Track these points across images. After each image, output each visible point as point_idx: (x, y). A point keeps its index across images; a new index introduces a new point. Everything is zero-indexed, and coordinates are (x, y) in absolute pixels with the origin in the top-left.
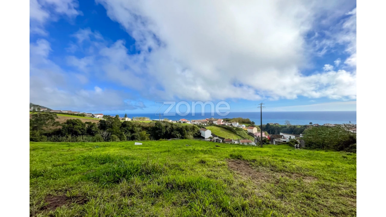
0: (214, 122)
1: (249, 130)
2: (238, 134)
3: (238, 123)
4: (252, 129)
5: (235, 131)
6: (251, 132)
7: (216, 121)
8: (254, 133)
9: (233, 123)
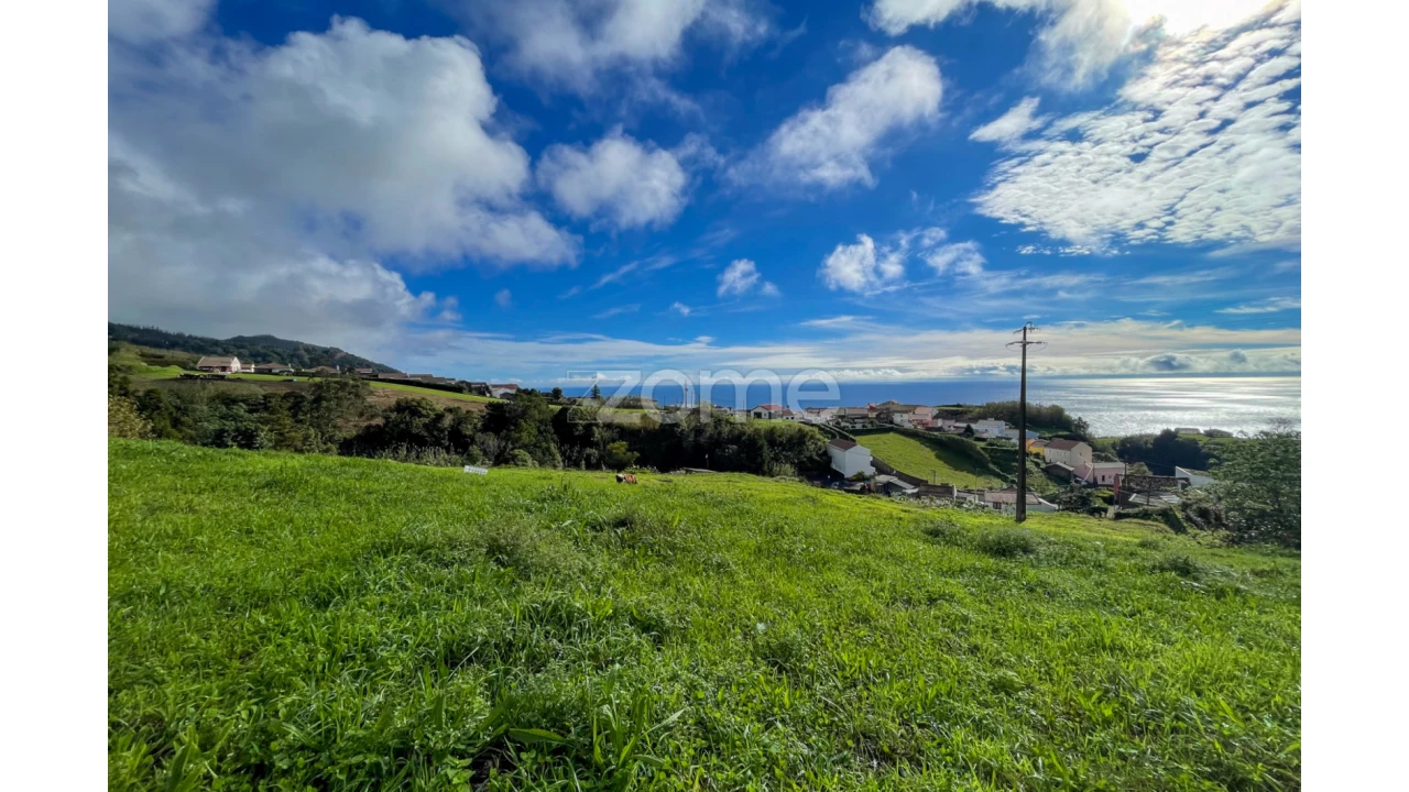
0: (897, 418)
1: (1054, 455)
2: (991, 466)
3: (1003, 423)
4: (1069, 448)
5: (981, 455)
6: (1058, 463)
7: (906, 412)
8: (1071, 469)
9: (981, 421)
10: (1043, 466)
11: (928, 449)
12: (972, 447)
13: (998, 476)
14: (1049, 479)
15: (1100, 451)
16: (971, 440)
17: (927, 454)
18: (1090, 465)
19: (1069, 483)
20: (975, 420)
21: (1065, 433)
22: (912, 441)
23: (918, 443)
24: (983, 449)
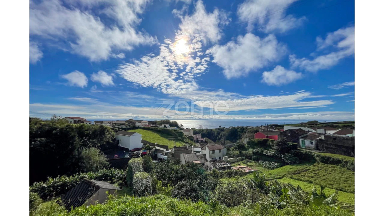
1: (185, 133)
2: (179, 138)
4: (189, 131)
5: (175, 134)
12: (171, 132)
13: (182, 141)
23: (151, 132)
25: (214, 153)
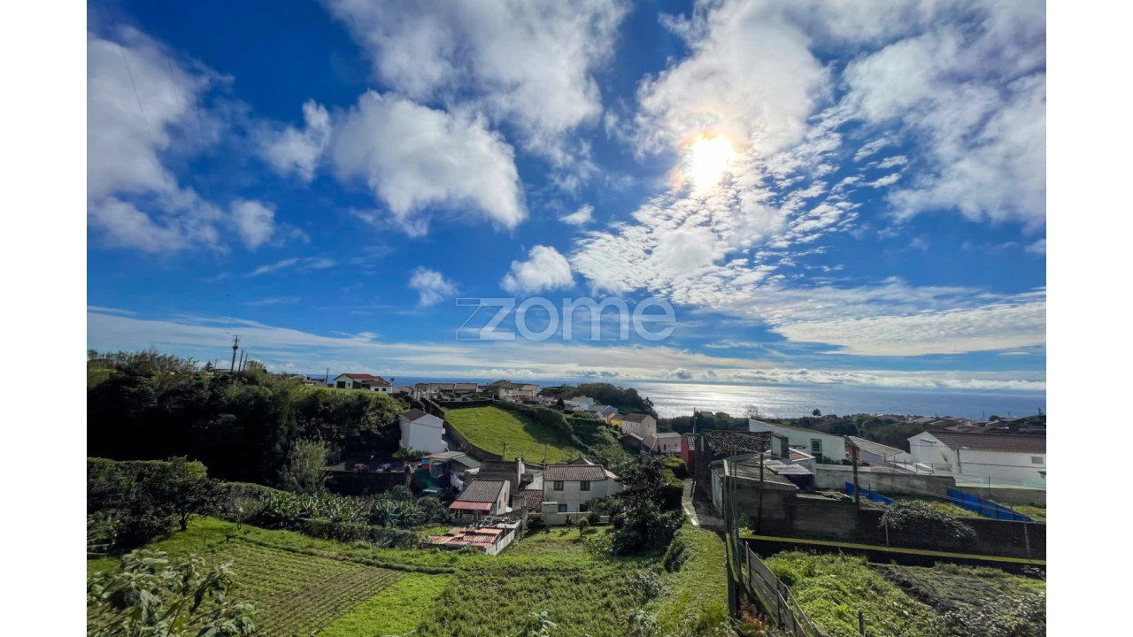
0: (503, 394)
1: (627, 426)
2: (574, 437)
3: (592, 399)
4: (639, 421)
5: (566, 426)
6: (632, 434)
7: (512, 389)
8: (641, 439)
9: (575, 398)
10: (620, 437)
11: (518, 422)
12: (559, 418)
13: (579, 447)
14: (624, 449)
15: (663, 426)
16: (559, 412)
17: (517, 426)
18: (655, 435)
19: (639, 453)
20: (570, 398)
21: (638, 410)
22: (505, 414)
24: (568, 420)
25: (562, 490)
